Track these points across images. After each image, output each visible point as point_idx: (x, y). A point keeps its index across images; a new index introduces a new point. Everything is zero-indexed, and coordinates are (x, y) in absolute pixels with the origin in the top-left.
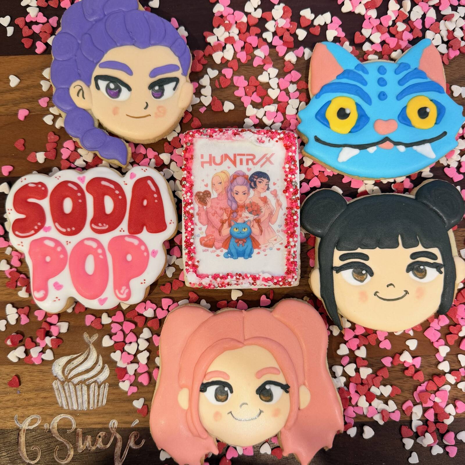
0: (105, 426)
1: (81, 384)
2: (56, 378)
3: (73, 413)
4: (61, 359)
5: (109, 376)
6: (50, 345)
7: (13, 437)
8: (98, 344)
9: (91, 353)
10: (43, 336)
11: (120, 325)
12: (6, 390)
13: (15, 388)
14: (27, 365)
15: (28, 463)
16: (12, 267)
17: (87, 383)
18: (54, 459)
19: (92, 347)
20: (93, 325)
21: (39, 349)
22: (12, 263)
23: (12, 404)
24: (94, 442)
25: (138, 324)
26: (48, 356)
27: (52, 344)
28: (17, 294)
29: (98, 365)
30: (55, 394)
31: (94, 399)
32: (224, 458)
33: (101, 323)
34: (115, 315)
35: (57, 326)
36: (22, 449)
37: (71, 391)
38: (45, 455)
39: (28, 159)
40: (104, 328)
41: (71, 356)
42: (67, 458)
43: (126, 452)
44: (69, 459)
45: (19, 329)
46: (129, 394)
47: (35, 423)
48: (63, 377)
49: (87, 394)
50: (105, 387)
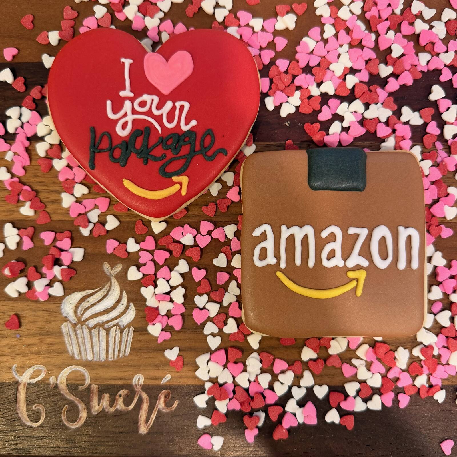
0: (128, 382)
1: (98, 327)
2: (66, 319)
3: (88, 365)
4: (73, 295)
5: (135, 318)
6: (59, 277)
7: (10, 392)
8: (122, 277)
9: (112, 288)
10: (50, 264)
11: (150, 254)
12: (3, 332)
13: (13, 331)
14: (30, 302)
15: (29, 426)
16: (13, 175)
17: (106, 326)
18: (61, 421)
19: (114, 281)
20: (116, 253)
21: (45, 281)
22: (13, 171)
23: (10, 351)
24: (112, 402)
25: (174, 253)
26: (57, 290)
27: (62, 275)
28: (18, 212)
29: (120, 304)
30: (64, 340)
31: (114, 347)
32: (280, 427)
33: (126, 250)
34: (144, 241)
35: (69, 253)
36: (21, 408)
37: (85, 336)
38: (50, 417)
39: (37, 40)
40: (129, 257)
41: (87, 291)
42: (79, 421)
43: (154, 416)
44: (80, 422)
45: (20, 256)
46: (160, 341)
47: (39, 375)
48: (75, 318)
49: (105, 341)
50: (128, 332)
